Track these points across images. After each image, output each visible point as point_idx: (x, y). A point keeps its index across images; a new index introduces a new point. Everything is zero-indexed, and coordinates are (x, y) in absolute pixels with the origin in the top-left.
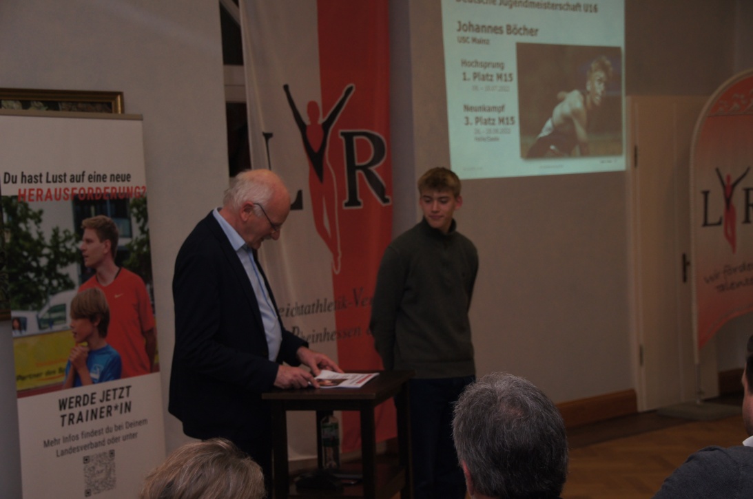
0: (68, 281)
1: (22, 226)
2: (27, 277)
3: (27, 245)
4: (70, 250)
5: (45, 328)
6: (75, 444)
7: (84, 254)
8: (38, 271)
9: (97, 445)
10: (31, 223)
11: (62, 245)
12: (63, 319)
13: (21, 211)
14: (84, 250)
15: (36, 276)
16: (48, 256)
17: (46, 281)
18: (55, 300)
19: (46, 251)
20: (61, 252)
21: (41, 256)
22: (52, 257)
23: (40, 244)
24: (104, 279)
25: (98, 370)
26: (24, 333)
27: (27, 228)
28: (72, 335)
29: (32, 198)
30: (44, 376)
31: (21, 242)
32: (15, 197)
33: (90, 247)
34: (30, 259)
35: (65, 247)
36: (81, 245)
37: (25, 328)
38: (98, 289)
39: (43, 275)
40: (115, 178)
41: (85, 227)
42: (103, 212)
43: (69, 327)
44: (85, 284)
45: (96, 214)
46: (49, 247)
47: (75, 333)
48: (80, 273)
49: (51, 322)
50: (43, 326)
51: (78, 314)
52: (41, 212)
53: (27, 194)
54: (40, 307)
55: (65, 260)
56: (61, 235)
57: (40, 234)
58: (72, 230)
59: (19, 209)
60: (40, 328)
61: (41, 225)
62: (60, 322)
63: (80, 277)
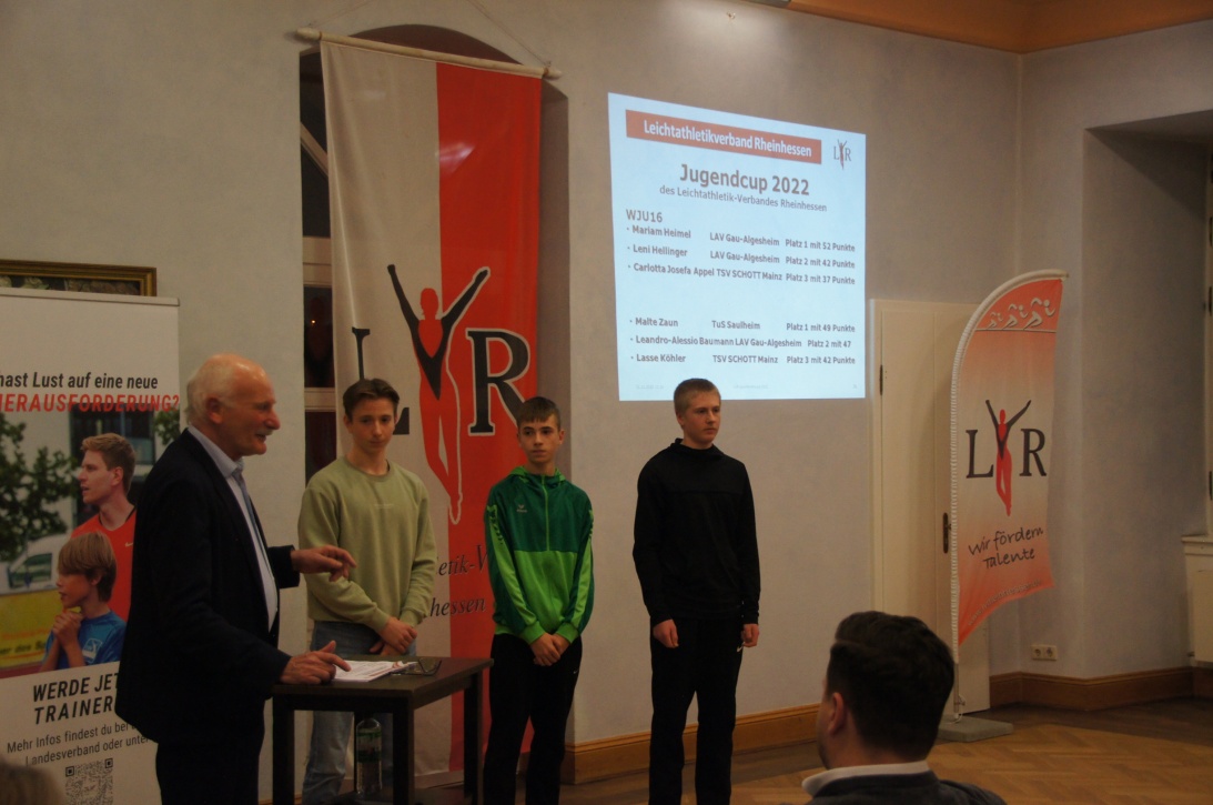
0: (58, 522)
4: (63, 479)
5: (18, 586)
6: (53, 749)
7: (83, 485)
8: (14, 507)
9: (86, 751)
10: (7, 441)
11: (50, 472)
12: (48, 574)
14: (84, 480)
15: (9, 514)
16: (29, 487)
17: (25, 521)
18: (36, 548)
19: (27, 480)
20: (50, 482)
21: (20, 486)
22: (35, 488)
23: (18, 469)
24: (110, 521)
25: (95, 646)
28: (59, 596)
29: (10, 406)
30: (12, 653)
35: (55, 475)
36: (79, 473)
38: (100, 534)
39: (21, 513)
40: (135, 382)
41: (86, 449)
44: (82, 527)
45: (104, 432)
46: (31, 475)
47: (63, 595)
48: (75, 511)
49: (28, 578)
50: (15, 583)
51: (70, 566)
52: (22, 426)
53: (4, 401)
54: (13, 557)
55: (54, 493)
56: (51, 458)
57: (19, 457)
58: (67, 452)
60: (11, 585)
61: (21, 444)
62: (42, 578)
63: (74, 516)
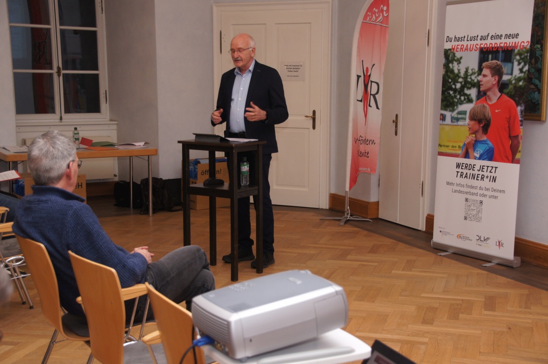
0: (470, 98)
1: (451, 65)
2: (449, 93)
3: (452, 76)
4: (474, 80)
5: (454, 122)
6: (462, 189)
7: (481, 83)
8: (455, 90)
9: (473, 194)
10: (455, 63)
11: (469, 77)
12: (465, 119)
13: (451, 57)
14: (481, 81)
15: (453, 93)
16: (461, 83)
17: (458, 97)
18: (462, 108)
19: (460, 80)
20: (468, 81)
21: (458, 82)
22: (463, 83)
23: (458, 76)
24: (490, 99)
25: (479, 152)
26: (444, 123)
27: (453, 67)
29: (458, 50)
30: (450, 148)
31: (449, 74)
32: (450, 49)
33: (485, 80)
34: (452, 83)
35: (471, 78)
36: (480, 78)
37: (445, 120)
38: (486, 105)
39: (457, 93)
40: (508, 36)
41: (484, 67)
42: (496, 58)
43: (467, 124)
44: (479, 101)
45: (492, 60)
46: (462, 78)
47: (470, 128)
48: (477, 94)
49: (458, 119)
50: (453, 121)
51: (473, 118)
52: (461, 58)
53: (456, 48)
54: (453, 110)
55: (470, 86)
56: (470, 71)
57: (459, 70)
58: (476, 69)
59: (451, 56)
60: (452, 121)
61: (460, 65)
62: (462, 120)
63: (476, 96)
